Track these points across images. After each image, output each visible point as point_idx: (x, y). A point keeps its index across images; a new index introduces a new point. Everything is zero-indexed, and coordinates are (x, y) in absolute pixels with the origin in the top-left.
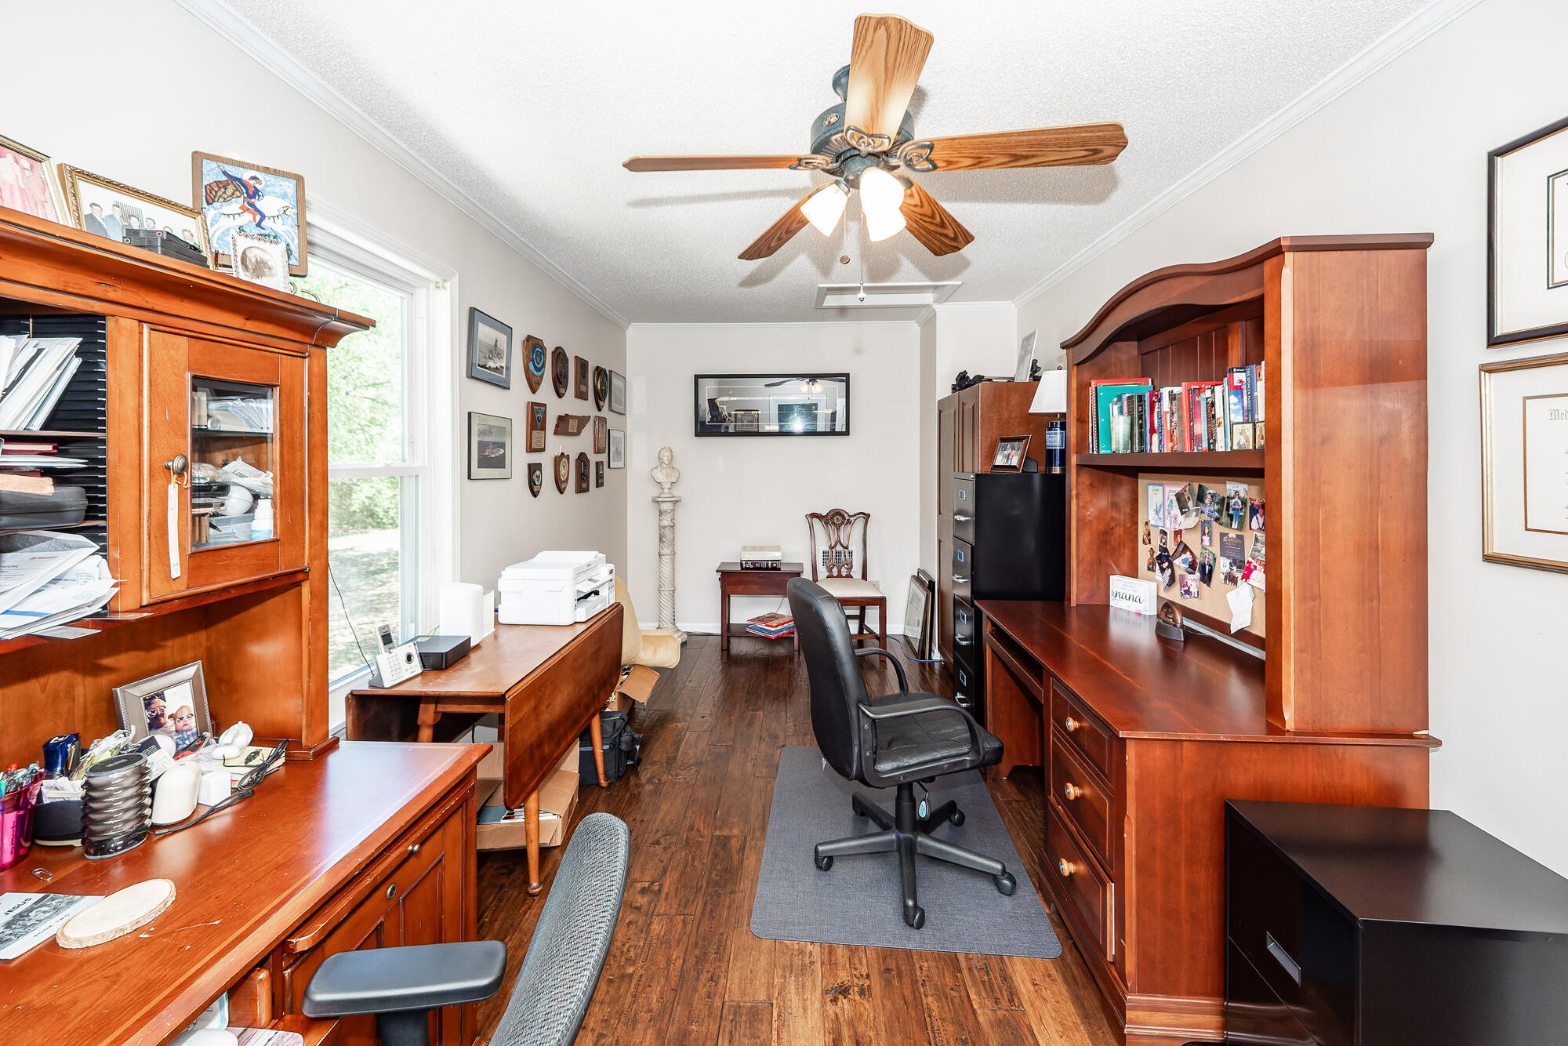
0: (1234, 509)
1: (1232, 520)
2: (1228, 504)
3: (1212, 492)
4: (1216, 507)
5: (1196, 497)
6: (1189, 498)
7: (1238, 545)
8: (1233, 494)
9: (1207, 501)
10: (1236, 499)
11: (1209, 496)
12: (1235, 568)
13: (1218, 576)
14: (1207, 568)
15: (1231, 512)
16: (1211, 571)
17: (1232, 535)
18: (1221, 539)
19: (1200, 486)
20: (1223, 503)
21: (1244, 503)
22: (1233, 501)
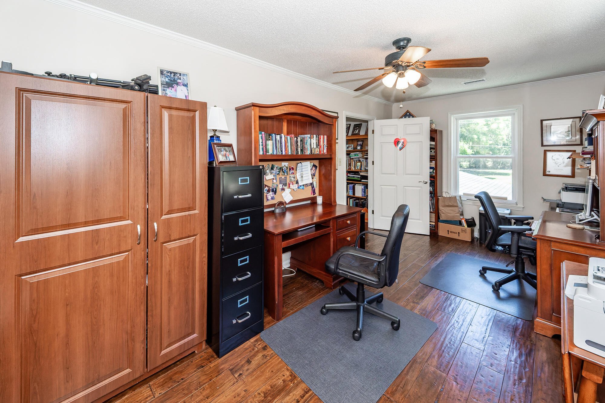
0: (284, 170)
1: (284, 173)
2: (282, 169)
3: (276, 166)
4: (278, 170)
5: (270, 169)
6: (267, 169)
7: (285, 179)
8: (284, 166)
9: (275, 169)
10: (285, 167)
11: (276, 168)
12: (284, 186)
13: (279, 190)
14: (274, 189)
15: (283, 171)
16: (276, 190)
17: (283, 177)
18: (280, 179)
19: (272, 165)
20: (281, 169)
21: (287, 168)
22: (284, 168)
